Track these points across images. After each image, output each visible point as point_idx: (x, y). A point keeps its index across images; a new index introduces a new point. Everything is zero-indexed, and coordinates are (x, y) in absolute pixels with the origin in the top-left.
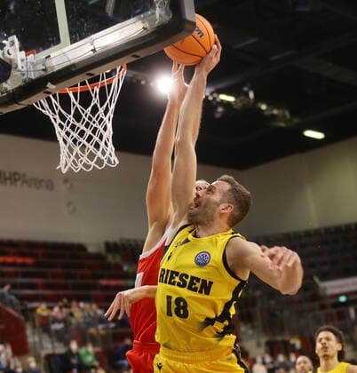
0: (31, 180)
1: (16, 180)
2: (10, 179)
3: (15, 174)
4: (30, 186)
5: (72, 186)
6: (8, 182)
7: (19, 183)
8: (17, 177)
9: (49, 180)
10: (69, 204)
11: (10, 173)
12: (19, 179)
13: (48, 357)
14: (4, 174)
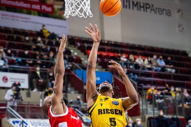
0: (157, 8)
1: (147, 8)
2: (143, 7)
3: (147, 4)
4: (156, 13)
5: (182, 14)
6: (142, 9)
7: (149, 10)
8: (148, 6)
9: (168, 10)
10: (180, 26)
11: (144, 4)
12: (149, 8)
13: (150, 119)
14: (140, 3)
